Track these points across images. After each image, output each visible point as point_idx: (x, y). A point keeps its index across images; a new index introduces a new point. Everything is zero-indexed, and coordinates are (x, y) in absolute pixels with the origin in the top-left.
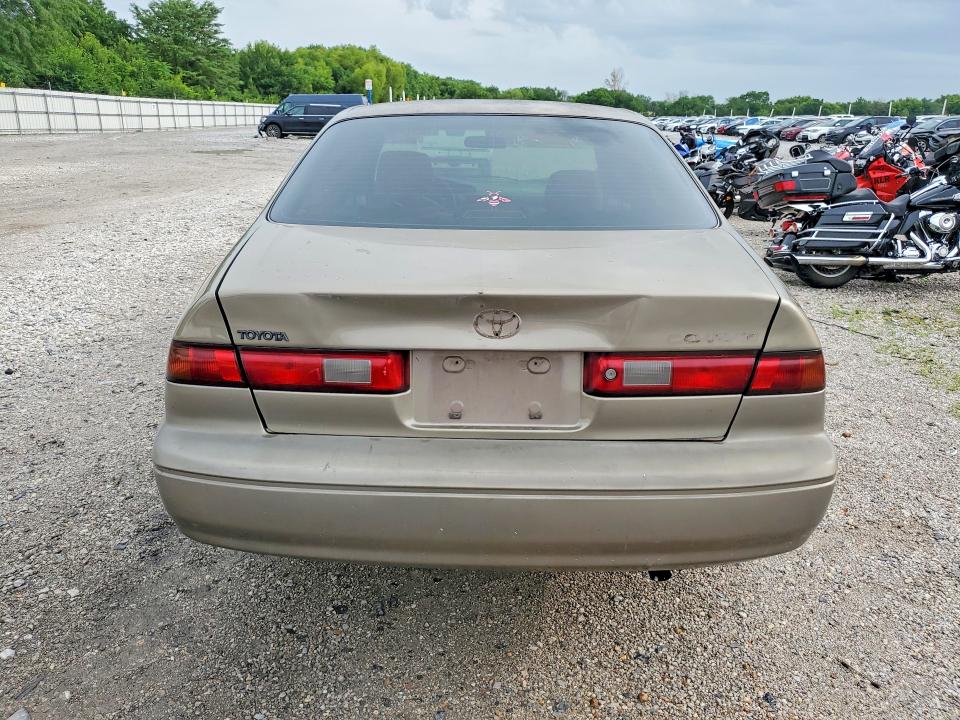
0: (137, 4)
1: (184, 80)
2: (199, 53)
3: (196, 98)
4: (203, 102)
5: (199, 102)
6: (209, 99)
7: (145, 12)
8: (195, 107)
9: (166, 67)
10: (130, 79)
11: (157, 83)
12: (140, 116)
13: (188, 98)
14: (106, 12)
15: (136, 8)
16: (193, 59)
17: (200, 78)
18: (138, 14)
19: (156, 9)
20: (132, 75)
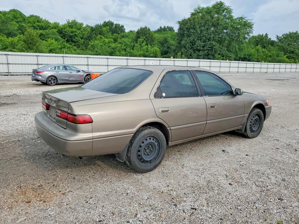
0: (278, 35)
1: (287, 57)
2: (296, 48)
3: (290, 63)
4: (292, 64)
5: (291, 64)
6: (296, 63)
7: (280, 37)
8: (289, 66)
9: (282, 53)
10: (269, 57)
11: (277, 58)
12: (267, 68)
13: (287, 63)
14: (268, 38)
15: (278, 36)
16: (293, 50)
17: (294, 56)
18: (278, 38)
19: (284, 36)
20: (270, 56)
